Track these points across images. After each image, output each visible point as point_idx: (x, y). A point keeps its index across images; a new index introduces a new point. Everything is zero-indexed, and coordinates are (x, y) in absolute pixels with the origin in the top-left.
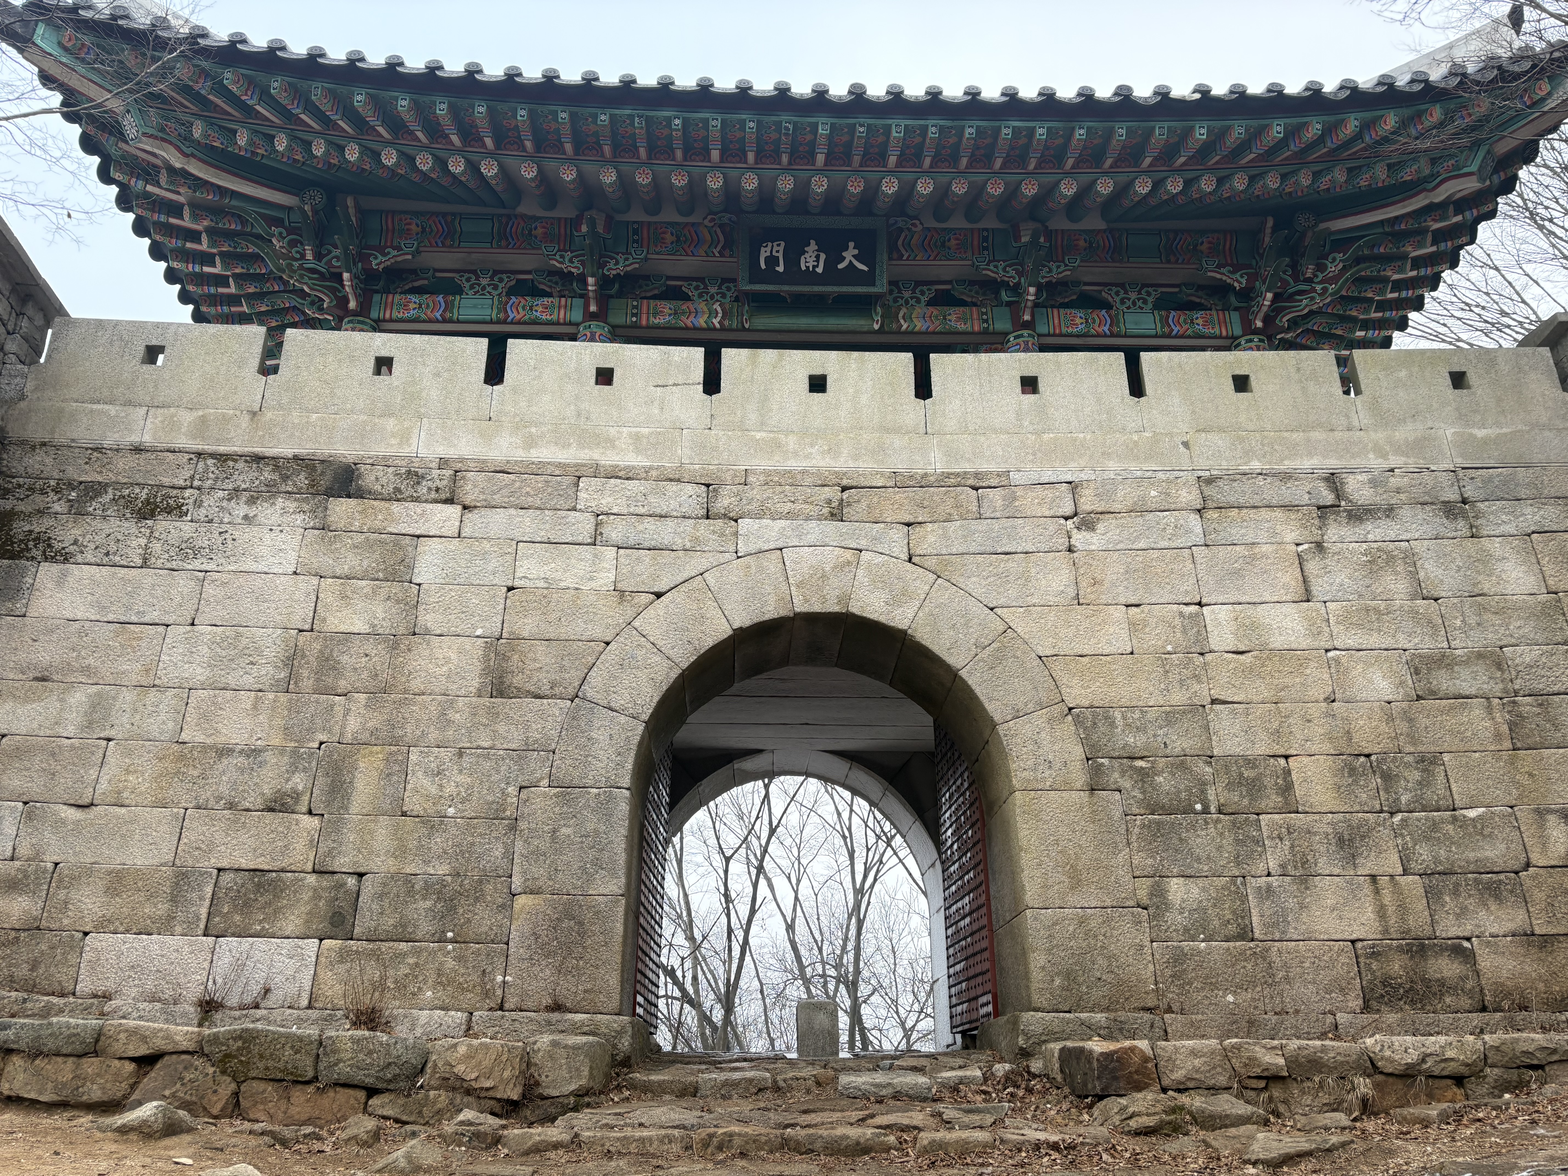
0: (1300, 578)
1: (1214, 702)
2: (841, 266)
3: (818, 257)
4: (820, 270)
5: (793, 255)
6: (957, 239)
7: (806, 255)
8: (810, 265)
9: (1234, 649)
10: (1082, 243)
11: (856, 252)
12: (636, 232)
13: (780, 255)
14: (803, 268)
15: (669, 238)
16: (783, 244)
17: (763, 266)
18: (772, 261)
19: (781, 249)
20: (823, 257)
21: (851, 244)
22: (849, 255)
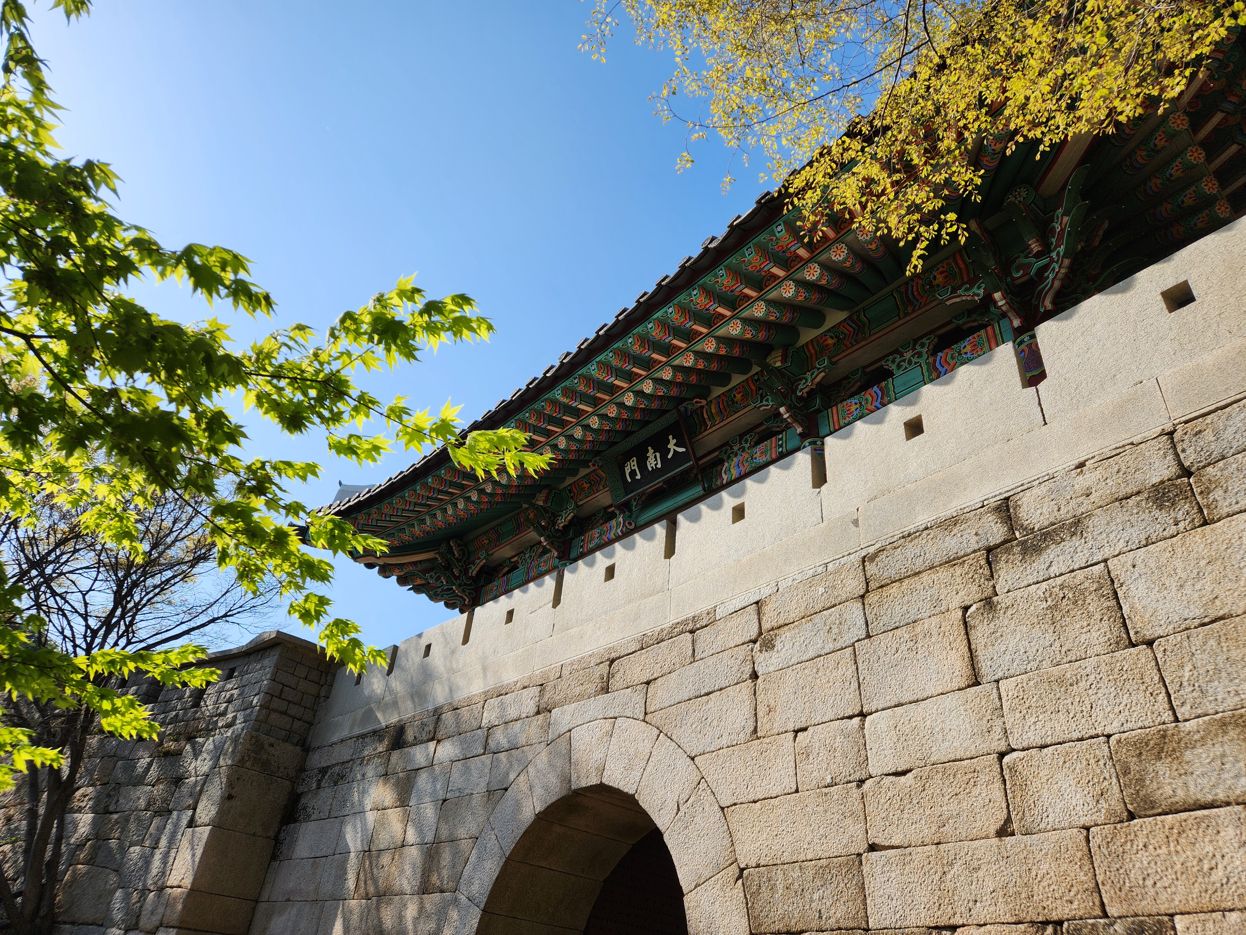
0: (967, 655)
1: (873, 848)
2: (670, 456)
3: (655, 457)
4: (659, 466)
5: (642, 464)
6: (739, 393)
7: (649, 459)
8: (653, 465)
9: (893, 770)
10: (830, 341)
11: (675, 441)
12: (570, 491)
13: (636, 467)
14: (650, 469)
15: (586, 486)
16: (635, 458)
17: (629, 480)
18: (633, 473)
19: (635, 463)
20: (658, 455)
21: (671, 437)
22: (672, 446)
